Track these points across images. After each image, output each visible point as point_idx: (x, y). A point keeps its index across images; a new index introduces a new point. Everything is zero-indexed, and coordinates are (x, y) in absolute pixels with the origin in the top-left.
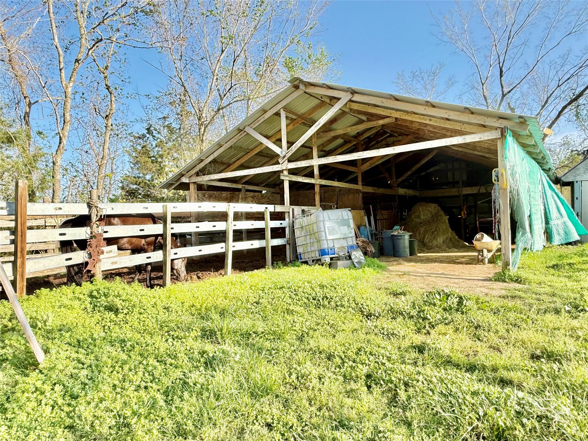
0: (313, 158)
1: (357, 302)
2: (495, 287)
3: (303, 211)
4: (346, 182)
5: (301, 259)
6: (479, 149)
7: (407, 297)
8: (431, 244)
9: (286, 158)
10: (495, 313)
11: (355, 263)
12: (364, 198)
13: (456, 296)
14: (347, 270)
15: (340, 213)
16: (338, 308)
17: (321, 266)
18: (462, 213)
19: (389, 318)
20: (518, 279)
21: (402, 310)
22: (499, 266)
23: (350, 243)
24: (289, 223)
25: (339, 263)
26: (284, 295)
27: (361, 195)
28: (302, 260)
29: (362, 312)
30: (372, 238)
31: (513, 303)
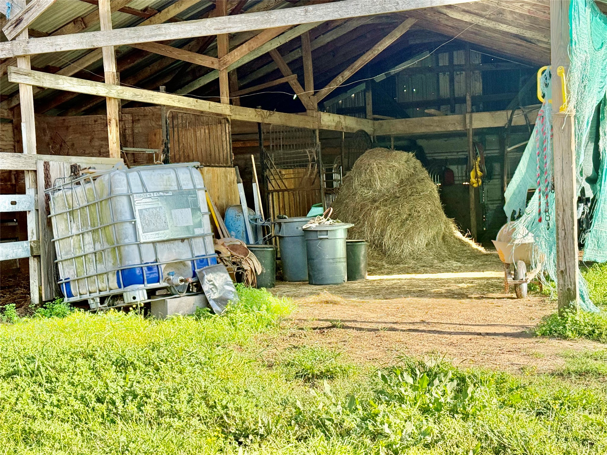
0: (99, 29)
1: (211, 403)
2: (541, 351)
3: (75, 170)
4: (190, 95)
5: (70, 295)
6: (509, 17)
7: (338, 382)
8: (398, 252)
9: (24, 25)
10: (539, 414)
11: (211, 303)
12: (235, 137)
13: (450, 375)
14: (191, 319)
15: (173, 175)
16: (162, 420)
17: (122, 313)
18: (472, 174)
19: (293, 438)
20: (593, 331)
21: (324, 416)
22: (552, 301)
23: (199, 252)
24: (37, 201)
25: (172, 303)
26: (16, 393)
27: (228, 128)
28: (72, 299)
29: (223, 425)
30: (256, 239)
31: (582, 387)
